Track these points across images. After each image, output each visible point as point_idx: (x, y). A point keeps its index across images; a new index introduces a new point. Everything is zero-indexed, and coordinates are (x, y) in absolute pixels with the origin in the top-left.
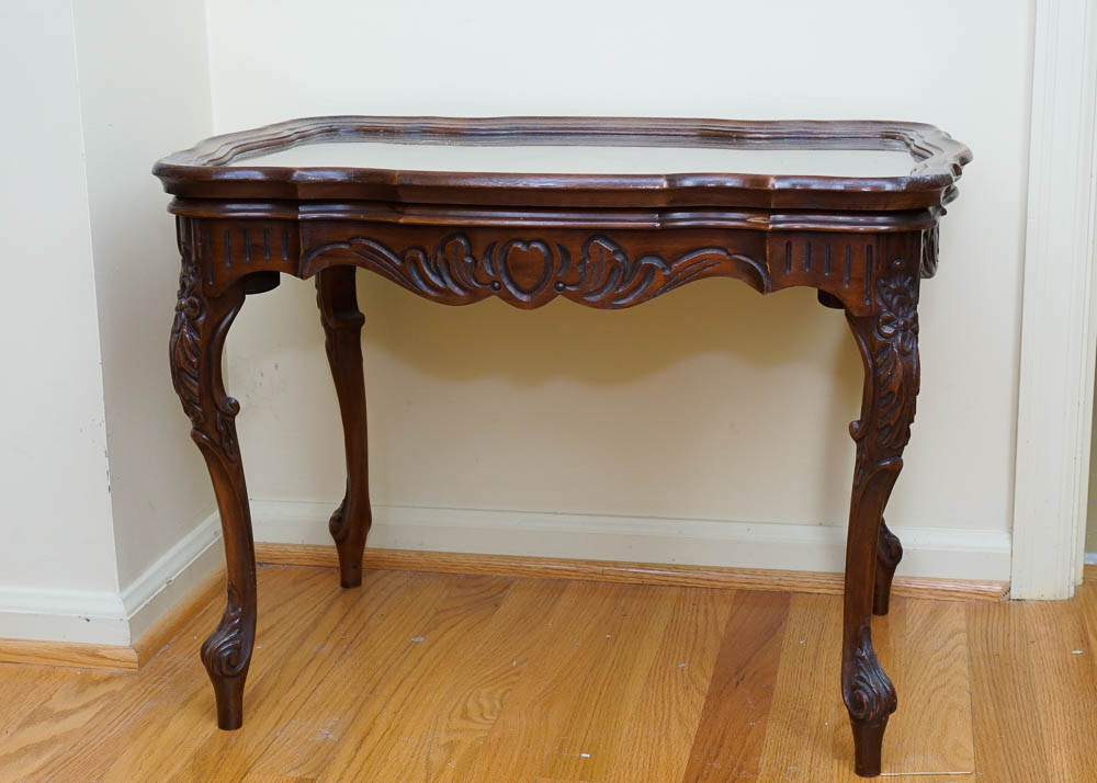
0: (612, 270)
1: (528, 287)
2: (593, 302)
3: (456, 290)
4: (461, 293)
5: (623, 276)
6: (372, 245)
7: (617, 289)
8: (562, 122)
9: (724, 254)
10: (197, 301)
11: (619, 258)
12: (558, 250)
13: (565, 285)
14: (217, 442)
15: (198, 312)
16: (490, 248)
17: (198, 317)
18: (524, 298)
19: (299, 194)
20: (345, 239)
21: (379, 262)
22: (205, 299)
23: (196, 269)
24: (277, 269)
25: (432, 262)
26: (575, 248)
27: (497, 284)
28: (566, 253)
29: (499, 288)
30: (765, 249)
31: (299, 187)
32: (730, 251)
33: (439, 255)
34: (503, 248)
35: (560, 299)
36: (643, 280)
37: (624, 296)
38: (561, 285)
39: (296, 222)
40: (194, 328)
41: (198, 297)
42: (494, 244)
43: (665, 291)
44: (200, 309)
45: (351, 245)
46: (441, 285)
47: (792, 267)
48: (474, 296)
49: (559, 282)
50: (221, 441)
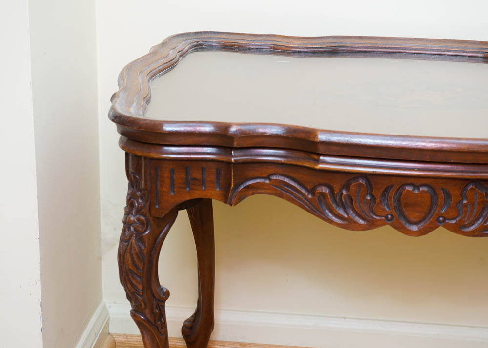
0: (483, 209)
1: (415, 220)
2: (466, 232)
3: (357, 219)
4: (361, 222)
6: (286, 180)
7: (485, 223)
8: (373, 42)
10: (143, 218)
12: (441, 192)
13: (445, 219)
14: (153, 321)
15: (144, 229)
16: (387, 189)
17: (146, 231)
18: (415, 228)
19: (235, 143)
20: (266, 175)
21: (292, 194)
22: (151, 219)
23: (144, 194)
24: (210, 198)
25: (338, 198)
26: (455, 192)
27: (390, 216)
28: (448, 196)
29: (391, 220)
31: (235, 140)
33: (344, 192)
34: (397, 191)
35: (441, 230)
38: (441, 219)
39: (230, 163)
40: (140, 239)
41: (144, 216)
42: (392, 186)
44: (145, 224)
45: (270, 180)
46: (346, 216)
48: (371, 224)
49: (440, 217)
50: (155, 321)
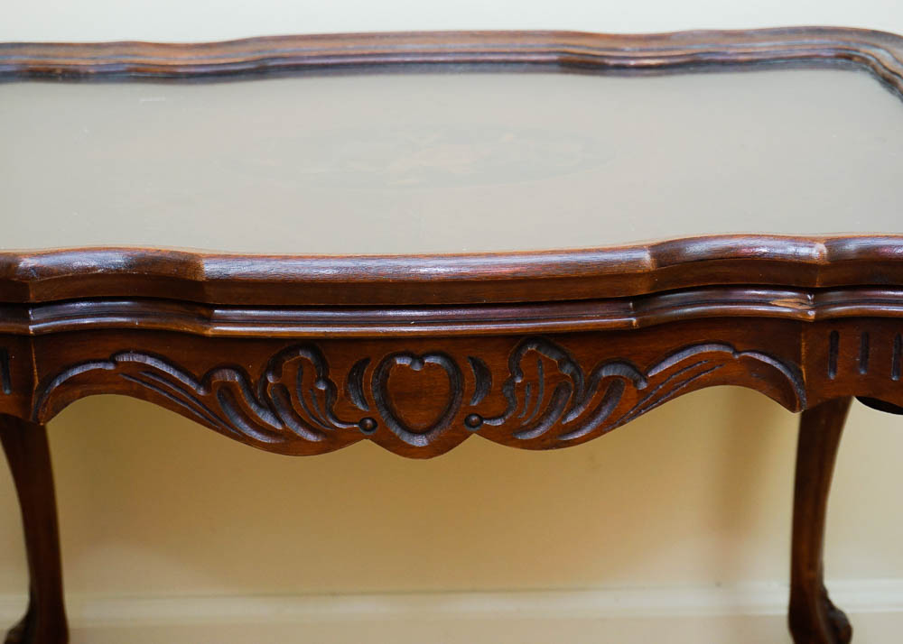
0: (557, 391)
1: (423, 425)
2: (527, 441)
3: (301, 432)
4: (311, 437)
5: (574, 398)
6: (150, 361)
7: (564, 418)
9: (728, 351)
11: (567, 370)
12: (469, 364)
13: (481, 419)
16: (357, 368)
18: (420, 441)
19: (31, 295)
20: (106, 356)
25: (259, 391)
26: (497, 362)
27: (368, 422)
28: (483, 371)
29: (372, 428)
30: (800, 346)
31: (31, 287)
32: (739, 347)
33: (271, 379)
34: (379, 369)
35: (475, 441)
36: (605, 401)
37: (577, 426)
38: (474, 418)
39: (25, 338)
42: (366, 361)
43: (638, 414)
45: (116, 363)
46: (279, 427)
47: (839, 369)
48: (333, 441)
49: (471, 415)
